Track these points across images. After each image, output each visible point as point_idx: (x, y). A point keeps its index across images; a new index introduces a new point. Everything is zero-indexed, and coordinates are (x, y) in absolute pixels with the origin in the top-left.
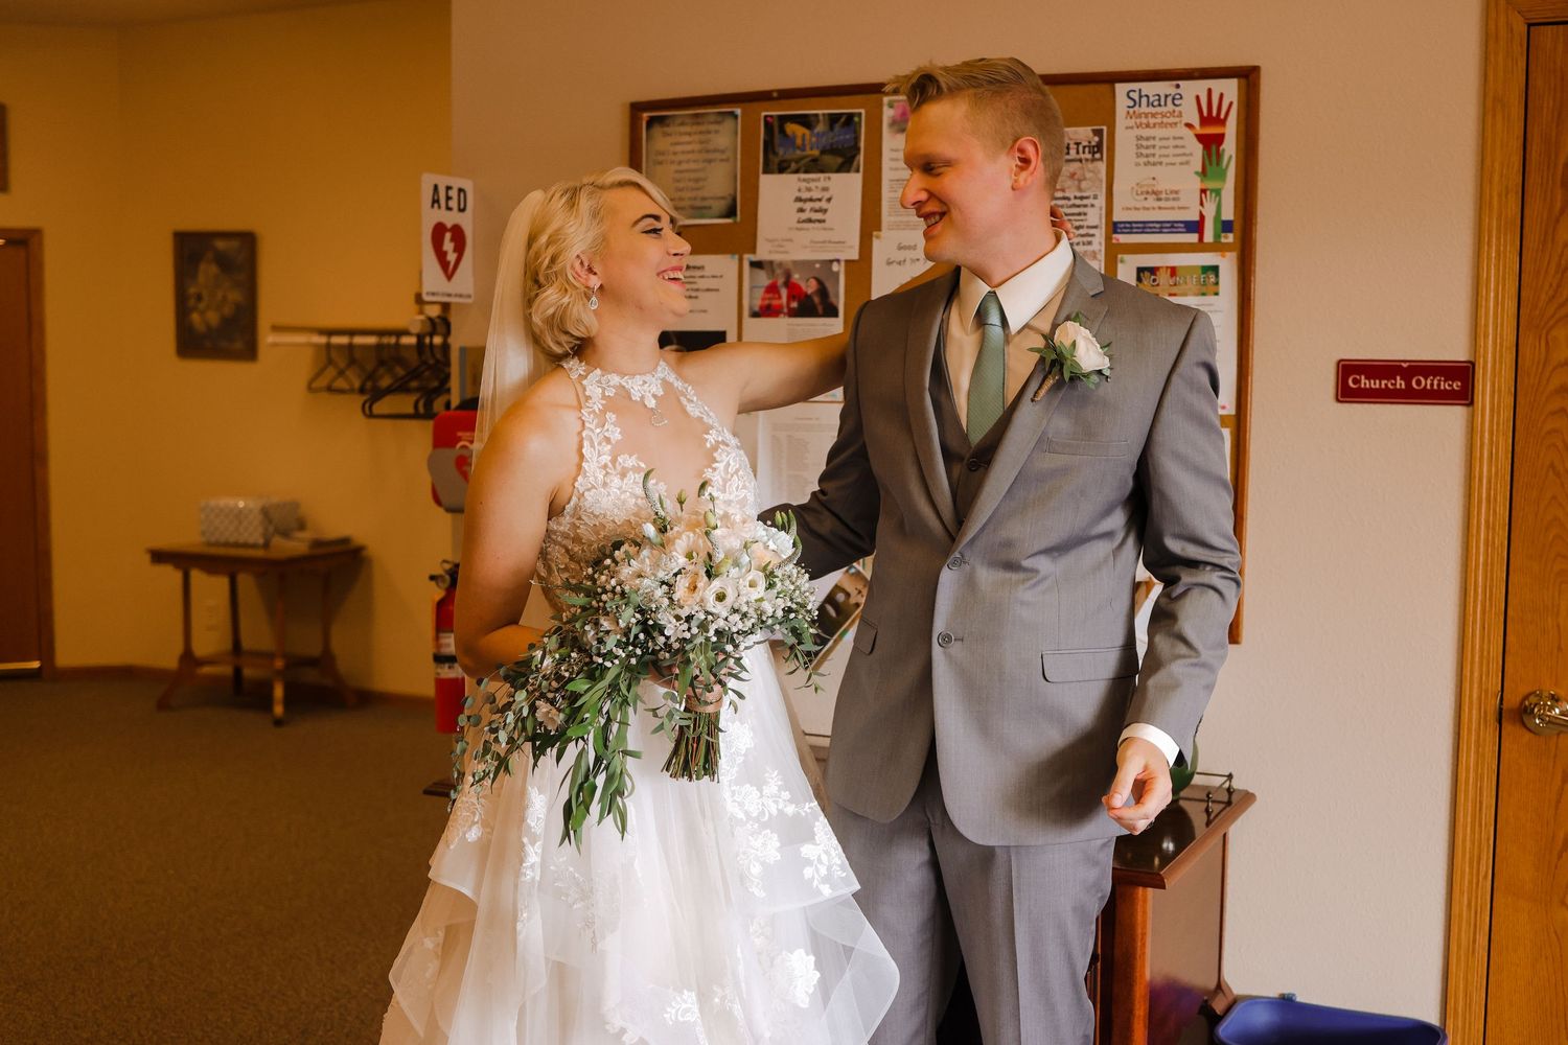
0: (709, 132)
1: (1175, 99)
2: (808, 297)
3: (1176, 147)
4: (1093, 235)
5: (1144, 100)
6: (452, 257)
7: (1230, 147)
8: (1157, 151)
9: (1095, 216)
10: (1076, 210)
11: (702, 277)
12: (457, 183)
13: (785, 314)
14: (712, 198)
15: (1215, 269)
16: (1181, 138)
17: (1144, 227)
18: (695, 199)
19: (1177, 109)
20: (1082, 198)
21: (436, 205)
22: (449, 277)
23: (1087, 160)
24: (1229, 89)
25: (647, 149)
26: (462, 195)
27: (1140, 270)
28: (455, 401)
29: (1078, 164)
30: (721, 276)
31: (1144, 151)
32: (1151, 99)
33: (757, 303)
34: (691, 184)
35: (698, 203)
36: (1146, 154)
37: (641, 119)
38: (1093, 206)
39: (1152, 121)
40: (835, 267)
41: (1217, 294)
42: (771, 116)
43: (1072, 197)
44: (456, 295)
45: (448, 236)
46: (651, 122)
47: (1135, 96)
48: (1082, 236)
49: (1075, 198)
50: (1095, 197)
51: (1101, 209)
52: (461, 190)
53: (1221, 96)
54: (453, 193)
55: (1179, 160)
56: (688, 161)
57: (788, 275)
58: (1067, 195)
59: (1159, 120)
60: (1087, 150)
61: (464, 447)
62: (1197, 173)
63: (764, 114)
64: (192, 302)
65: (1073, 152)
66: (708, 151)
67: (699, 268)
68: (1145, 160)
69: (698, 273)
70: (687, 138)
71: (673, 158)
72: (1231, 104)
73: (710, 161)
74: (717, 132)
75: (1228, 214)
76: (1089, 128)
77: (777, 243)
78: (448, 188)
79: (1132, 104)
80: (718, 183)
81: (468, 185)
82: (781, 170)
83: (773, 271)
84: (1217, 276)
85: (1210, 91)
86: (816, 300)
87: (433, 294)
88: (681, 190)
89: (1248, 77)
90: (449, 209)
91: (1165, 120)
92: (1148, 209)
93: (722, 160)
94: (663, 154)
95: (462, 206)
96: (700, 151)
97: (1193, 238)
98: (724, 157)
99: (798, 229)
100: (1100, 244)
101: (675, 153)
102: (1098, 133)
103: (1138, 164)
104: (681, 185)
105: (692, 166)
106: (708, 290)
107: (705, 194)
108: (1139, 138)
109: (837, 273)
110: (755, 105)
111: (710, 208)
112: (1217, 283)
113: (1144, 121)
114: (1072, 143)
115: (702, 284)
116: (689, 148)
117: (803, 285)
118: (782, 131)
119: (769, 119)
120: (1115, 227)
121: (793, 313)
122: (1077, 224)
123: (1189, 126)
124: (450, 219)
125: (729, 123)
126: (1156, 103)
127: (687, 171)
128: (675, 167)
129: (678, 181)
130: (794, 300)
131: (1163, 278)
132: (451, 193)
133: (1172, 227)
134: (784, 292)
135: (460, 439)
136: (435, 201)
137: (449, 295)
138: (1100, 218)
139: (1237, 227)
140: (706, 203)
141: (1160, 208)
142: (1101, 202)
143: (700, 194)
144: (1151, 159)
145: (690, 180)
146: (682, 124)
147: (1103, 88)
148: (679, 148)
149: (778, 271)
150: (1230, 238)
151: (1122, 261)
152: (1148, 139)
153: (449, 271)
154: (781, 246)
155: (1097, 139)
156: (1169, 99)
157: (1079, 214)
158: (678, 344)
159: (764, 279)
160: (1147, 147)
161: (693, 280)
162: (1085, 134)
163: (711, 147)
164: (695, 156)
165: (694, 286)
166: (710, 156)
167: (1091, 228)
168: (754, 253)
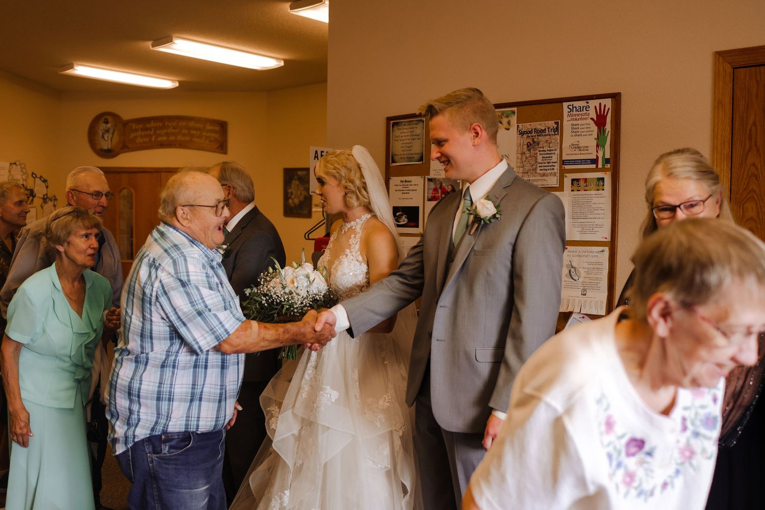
0: (414, 128)
1: (587, 108)
2: (448, 193)
3: (587, 128)
4: (555, 166)
5: (574, 109)
7: (608, 127)
8: (579, 130)
9: (555, 158)
10: (548, 156)
11: (411, 185)
12: (326, 149)
14: (414, 154)
15: (603, 179)
16: (589, 124)
17: (574, 162)
18: (409, 154)
19: (587, 112)
20: (550, 151)
21: (316, 158)
23: (552, 135)
24: (608, 103)
25: (392, 135)
27: (573, 180)
29: (548, 137)
30: (418, 185)
31: (575, 130)
32: (577, 109)
33: (430, 195)
34: (408, 149)
35: (409, 156)
36: (575, 131)
37: (390, 123)
38: (554, 153)
39: (578, 117)
41: (603, 190)
43: (547, 150)
46: (394, 124)
47: (571, 107)
48: (550, 166)
50: (556, 150)
51: (557, 155)
53: (605, 106)
55: (588, 133)
56: (406, 140)
57: (441, 184)
58: (544, 149)
59: (580, 117)
60: (552, 130)
62: (595, 139)
64: (289, 195)
65: (547, 131)
66: (413, 135)
67: (410, 182)
68: (575, 134)
69: (409, 184)
70: (406, 131)
72: (609, 109)
73: (414, 139)
74: (416, 128)
75: (608, 156)
76: (553, 122)
77: (436, 172)
79: (569, 110)
80: (417, 148)
83: (436, 182)
84: (603, 182)
85: (600, 104)
88: (404, 151)
89: (616, 97)
91: (583, 117)
92: (576, 154)
93: (418, 139)
94: (397, 137)
96: (410, 136)
97: (594, 166)
98: (419, 137)
100: (557, 169)
101: (402, 137)
102: (557, 123)
103: (572, 136)
104: (403, 149)
105: (408, 141)
106: (413, 190)
107: (412, 152)
108: (573, 125)
111: (414, 158)
112: (603, 185)
113: (575, 118)
114: (546, 128)
115: (411, 188)
116: (407, 134)
117: (446, 188)
120: (563, 162)
122: (548, 161)
123: (592, 119)
125: (421, 124)
126: (579, 110)
127: (406, 143)
128: (402, 142)
129: (402, 147)
130: (443, 194)
131: (582, 183)
132: (323, 154)
133: (585, 162)
134: (440, 191)
138: (558, 159)
139: (611, 161)
140: (413, 156)
141: (581, 154)
142: (558, 152)
143: (410, 152)
144: (577, 134)
145: (407, 147)
146: (405, 125)
147: (558, 105)
148: (403, 135)
149: (438, 182)
150: (609, 166)
151: (566, 177)
152: (576, 125)
154: (438, 173)
155: (556, 126)
156: (584, 108)
157: (549, 157)
158: (402, 212)
159: (432, 186)
160: (576, 129)
161: (407, 186)
162: (551, 124)
163: (414, 134)
164: (409, 138)
165: (408, 189)
166: (414, 137)
167: (554, 163)
168: (429, 175)
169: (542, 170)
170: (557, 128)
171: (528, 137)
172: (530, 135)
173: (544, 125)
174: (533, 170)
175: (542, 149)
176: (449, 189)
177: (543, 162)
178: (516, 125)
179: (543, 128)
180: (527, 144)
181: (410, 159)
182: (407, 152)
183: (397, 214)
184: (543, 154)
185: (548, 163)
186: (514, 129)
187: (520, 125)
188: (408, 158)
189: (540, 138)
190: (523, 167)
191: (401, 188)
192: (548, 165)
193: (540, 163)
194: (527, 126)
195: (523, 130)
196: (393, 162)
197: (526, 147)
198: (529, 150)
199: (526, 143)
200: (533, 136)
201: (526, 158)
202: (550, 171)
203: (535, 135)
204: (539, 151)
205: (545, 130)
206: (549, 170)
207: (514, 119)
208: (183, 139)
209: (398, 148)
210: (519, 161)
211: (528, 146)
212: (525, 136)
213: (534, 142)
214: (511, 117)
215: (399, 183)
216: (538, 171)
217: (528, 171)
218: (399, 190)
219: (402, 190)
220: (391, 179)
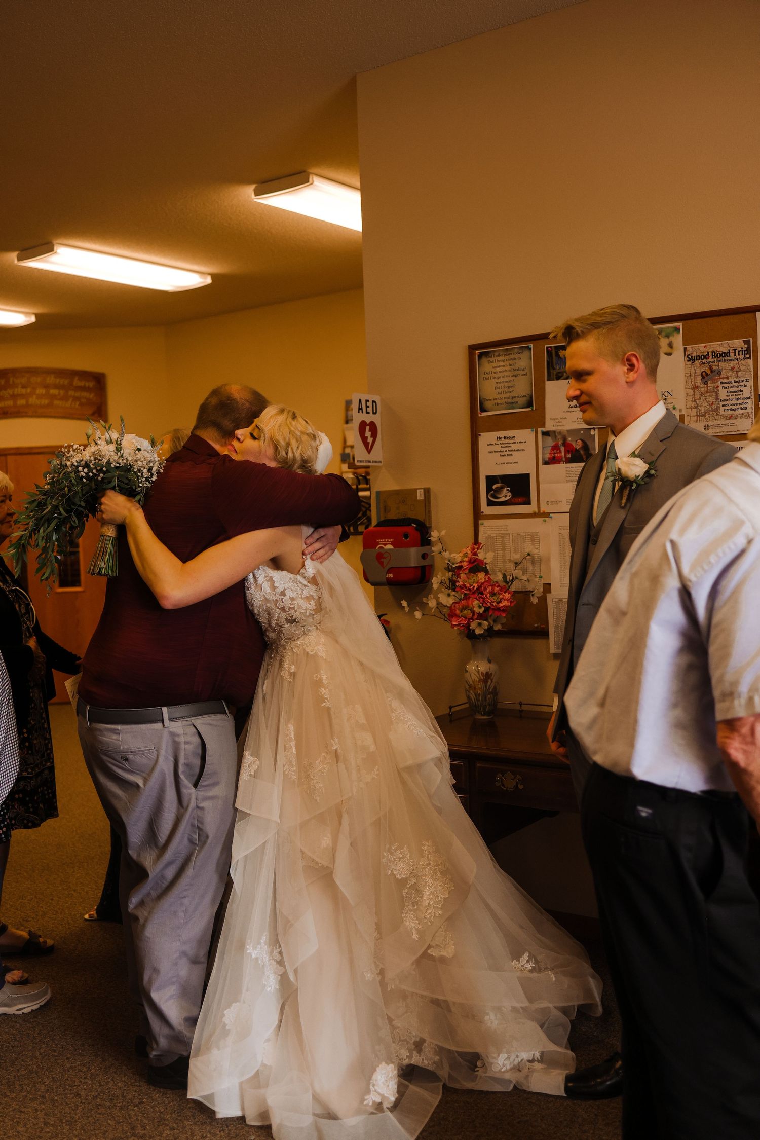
0: (515, 359)
2: (577, 451)
4: (747, 403)
6: (370, 440)
9: (747, 392)
10: (736, 389)
11: (514, 443)
12: (371, 398)
13: (564, 462)
14: (518, 397)
18: (508, 398)
20: (739, 382)
21: (361, 411)
22: (369, 452)
23: (741, 359)
25: (479, 371)
26: (374, 404)
28: (374, 522)
29: (735, 362)
30: (525, 442)
33: (547, 456)
34: (506, 390)
35: (510, 400)
37: (476, 354)
38: (746, 386)
40: (592, 432)
42: (550, 347)
43: (733, 382)
44: (373, 462)
45: (368, 428)
46: (481, 356)
48: (740, 404)
49: (735, 382)
50: (747, 380)
51: (751, 387)
52: (373, 402)
54: (370, 404)
56: (503, 377)
57: (565, 439)
58: (729, 380)
60: (741, 353)
61: (381, 548)
63: (546, 346)
65: (732, 355)
67: (512, 438)
69: (511, 441)
70: (502, 364)
71: (495, 375)
73: (516, 376)
74: (519, 358)
76: (741, 340)
77: (557, 420)
78: (367, 401)
80: (522, 388)
81: (377, 398)
82: (558, 378)
83: (556, 437)
86: (582, 452)
87: (361, 461)
88: (499, 393)
90: (368, 413)
93: (523, 375)
94: (487, 373)
95: (375, 411)
96: (510, 370)
98: (524, 372)
99: (569, 411)
100: (752, 408)
101: (495, 373)
102: (745, 342)
104: (499, 391)
105: (506, 379)
106: (518, 450)
107: (514, 394)
109: (595, 434)
110: (541, 342)
111: (517, 402)
114: (731, 349)
115: (514, 447)
116: (504, 369)
117: (574, 444)
118: (557, 355)
119: (549, 349)
121: (569, 461)
122: (737, 397)
124: (368, 418)
125: (526, 353)
127: (503, 382)
128: (496, 380)
129: (497, 388)
130: (569, 454)
132: (368, 404)
134: (563, 449)
135: (378, 543)
136: (360, 409)
137: (369, 462)
138: (751, 393)
140: (514, 400)
142: (751, 383)
143: (511, 395)
145: (504, 387)
146: (499, 355)
147: (749, 315)
148: (498, 370)
149: (559, 437)
153: (369, 448)
154: (561, 422)
155: (746, 346)
157: (738, 391)
158: (501, 483)
159: (550, 442)
161: (509, 445)
162: (739, 343)
163: (516, 367)
164: (506, 374)
165: (510, 449)
166: (515, 373)
167: (746, 399)
168: (545, 427)
169: (728, 410)
170: (748, 349)
171: (702, 363)
172: (705, 361)
173: (726, 346)
174: (713, 410)
175: (726, 380)
176: (578, 445)
177: (728, 398)
178: (682, 348)
179: (726, 351)
180: (702, 375)
181: (511, 405)
182: (507, 395)
183: (494, 487)
184: (728, 387)
185: (737, 400)
186: (679, 353)
187: (689, 347)
188: (507, 403)
189: (721, 364)
190: (696, 407)
191: (498, 448)
192: (736, 402)
193: (724, 400)
194: (700, 348)
195: (694, 354)
196: (483, 410)
197: (700, 378)
198: (706, 383)
199: (699, 372)
200: (710, 362)
201: (702, 394)
202: (740, 411)
203: (713, 360)
204: (721, 383)
205: (729, 353)
206: (738, 409)
207: (678, 339)
208: (38, 402)
209: (489, 389)
210: (690, 399)
211: (703, 377)
212: (697, 363)
213: (712, 371)
214: (673, 336)
215: (494, 441)
216: (722, 412)
217: (705, 412)
218: (495, 452)
219: (500, 451)
220: (480, 435)
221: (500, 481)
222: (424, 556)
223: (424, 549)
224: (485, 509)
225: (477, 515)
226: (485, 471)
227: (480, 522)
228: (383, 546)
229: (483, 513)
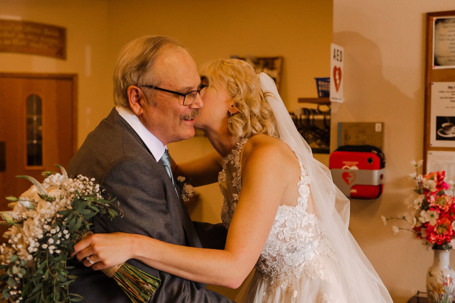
6: (338, 82)
21: (335, 58)
22: (337, 91)
25: (435, 33)
26: (341, 53)
37: (432, 20)
45: (337, 72)
46: (437, 22)
71: (449, 38)
78: (338, 51)
87: (333, 98)
88: (453, 52)
90: (338, 60)
94: (442, 36)
95: (341, 59)
101: (450, 36)
104: (452, 50)
124: (338, 64)
128: (450, 42)
129: (451, 48)
135: (344, 165)
137: (337, 99)
146: (454, 22)
148: (452, 33)
153: (337, 88)
158: (451, 122)
183: (443, 125)
191: (449, 95)
196: (437, 64)
209: (443, 48)
218: (446, 98)
219: (451, 98)
220: (433, 84)
221: (449, 121)
222: (381, 177)
223: (382, 171)
224: (434, 142)
225: (426, 147)
226: (436, 112)
227: (429, 152)
228: (348, 167)
229: (432, 145)
